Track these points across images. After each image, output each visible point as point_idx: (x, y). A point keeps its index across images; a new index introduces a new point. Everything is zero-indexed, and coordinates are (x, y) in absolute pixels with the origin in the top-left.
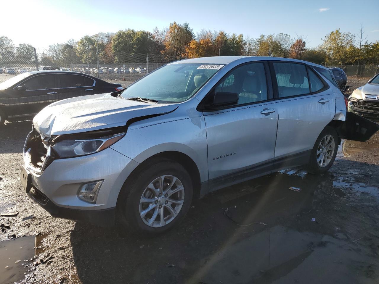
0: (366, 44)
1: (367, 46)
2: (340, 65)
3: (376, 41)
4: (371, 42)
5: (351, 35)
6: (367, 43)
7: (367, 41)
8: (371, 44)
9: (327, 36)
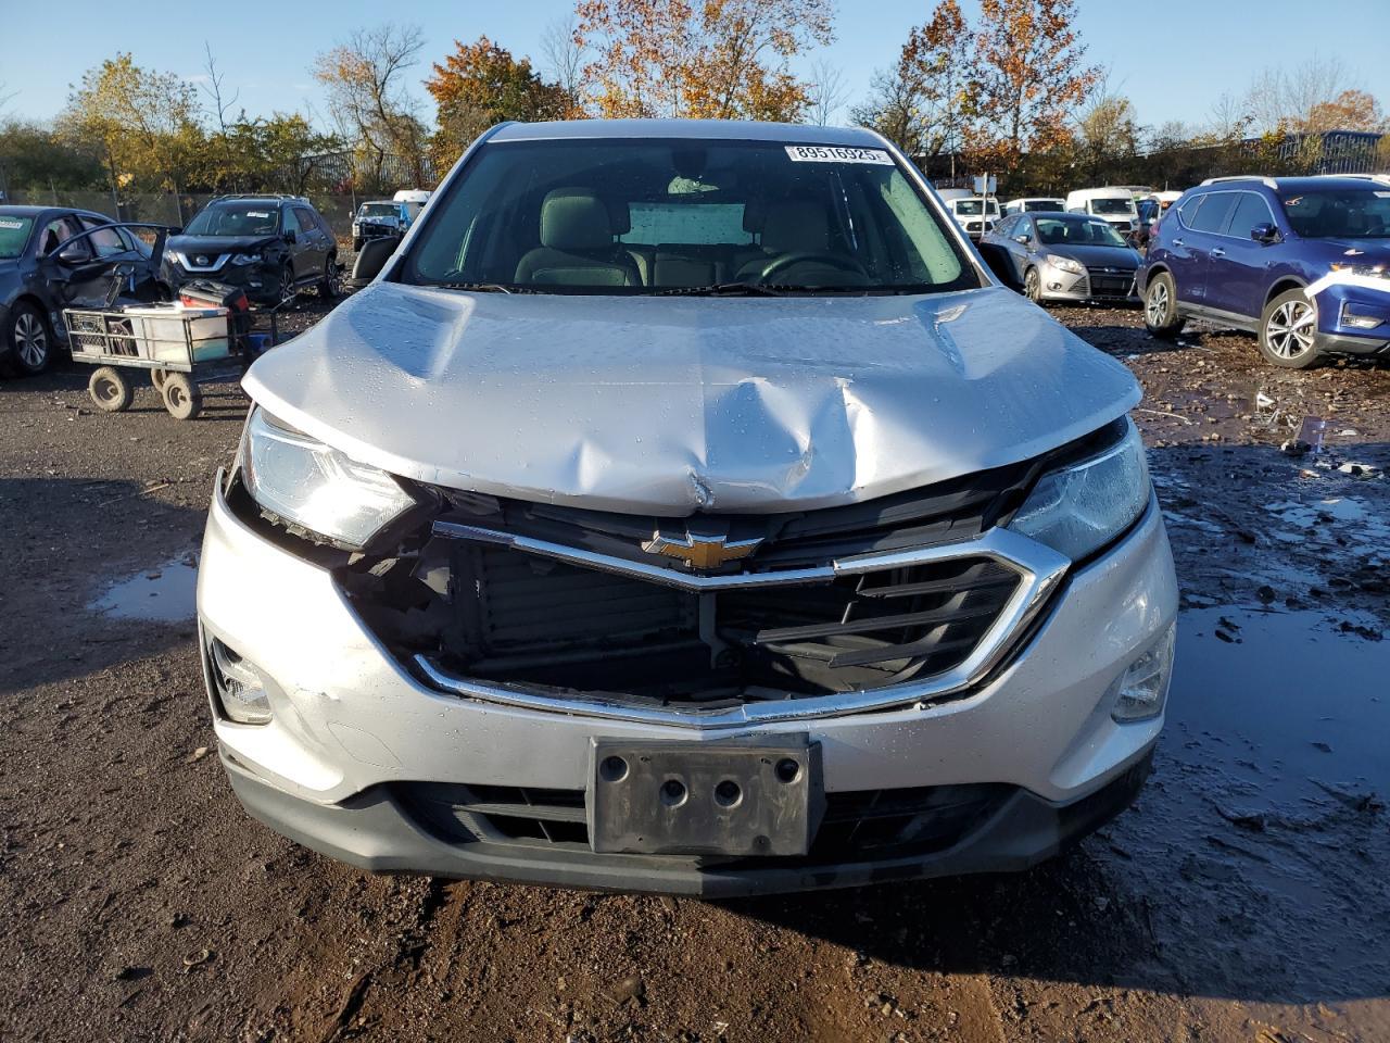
0: (243, 122)
1: (247, 128)
2: (170, 192)
3: (275, 114)
4: (256, 117)
5: (178, 82)
6: (242, 118)
7: (243, 111)
8: (259, 124)
9: (89, 77)
